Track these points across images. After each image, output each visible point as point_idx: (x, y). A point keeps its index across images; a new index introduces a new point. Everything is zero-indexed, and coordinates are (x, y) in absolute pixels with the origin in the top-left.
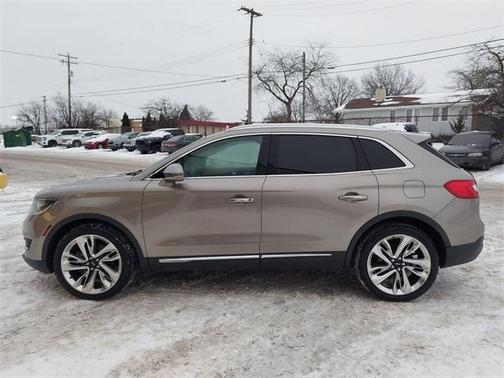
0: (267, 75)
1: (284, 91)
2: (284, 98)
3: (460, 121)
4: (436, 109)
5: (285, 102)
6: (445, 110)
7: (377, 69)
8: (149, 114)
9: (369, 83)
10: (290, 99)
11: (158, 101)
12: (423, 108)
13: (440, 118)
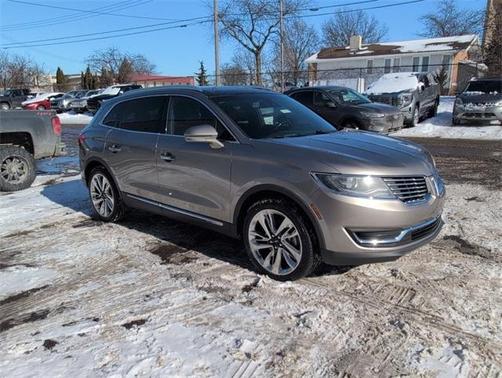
0: (232, 17)
1: (251, 39)
2: (251, 46)
3: (443, 71)
4: (416, 59)
5: (253, 51)
6: (426, 59)
7: (339, 14)
8: (88, 69)
9: (330, 31)
10: (259, 48)
11: (104, 51)
12: (403, 58)
13: (420, 68)
